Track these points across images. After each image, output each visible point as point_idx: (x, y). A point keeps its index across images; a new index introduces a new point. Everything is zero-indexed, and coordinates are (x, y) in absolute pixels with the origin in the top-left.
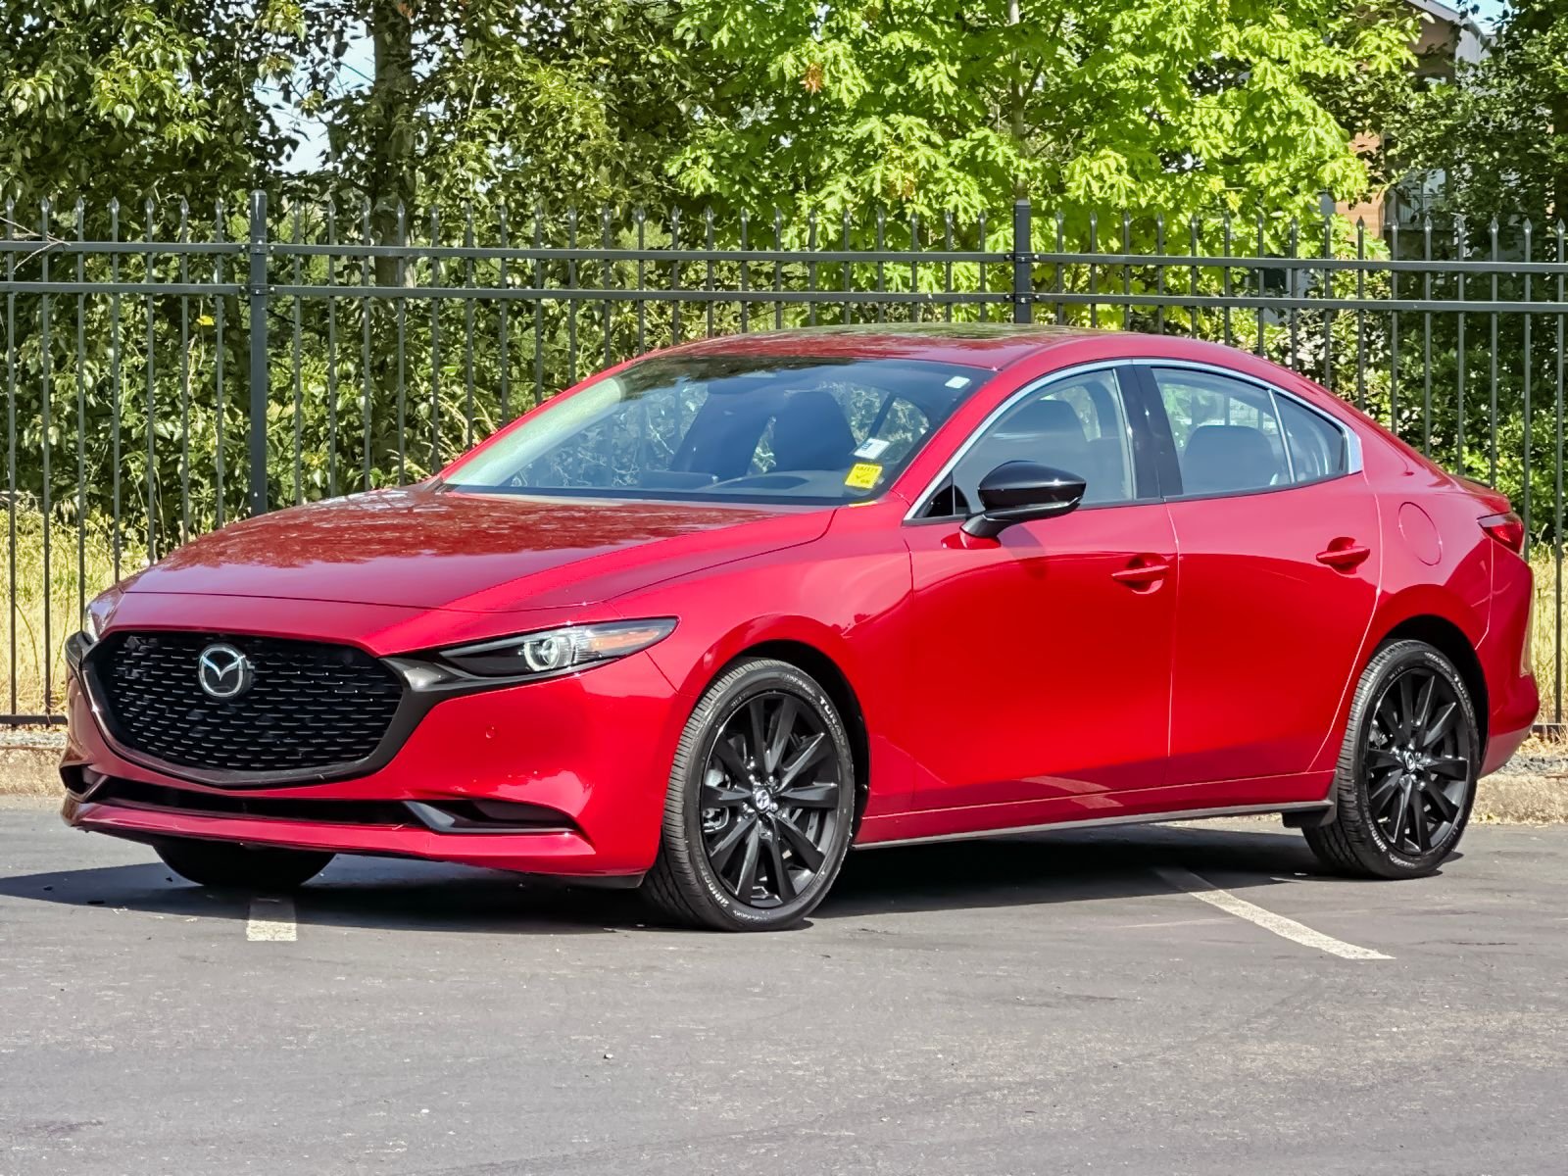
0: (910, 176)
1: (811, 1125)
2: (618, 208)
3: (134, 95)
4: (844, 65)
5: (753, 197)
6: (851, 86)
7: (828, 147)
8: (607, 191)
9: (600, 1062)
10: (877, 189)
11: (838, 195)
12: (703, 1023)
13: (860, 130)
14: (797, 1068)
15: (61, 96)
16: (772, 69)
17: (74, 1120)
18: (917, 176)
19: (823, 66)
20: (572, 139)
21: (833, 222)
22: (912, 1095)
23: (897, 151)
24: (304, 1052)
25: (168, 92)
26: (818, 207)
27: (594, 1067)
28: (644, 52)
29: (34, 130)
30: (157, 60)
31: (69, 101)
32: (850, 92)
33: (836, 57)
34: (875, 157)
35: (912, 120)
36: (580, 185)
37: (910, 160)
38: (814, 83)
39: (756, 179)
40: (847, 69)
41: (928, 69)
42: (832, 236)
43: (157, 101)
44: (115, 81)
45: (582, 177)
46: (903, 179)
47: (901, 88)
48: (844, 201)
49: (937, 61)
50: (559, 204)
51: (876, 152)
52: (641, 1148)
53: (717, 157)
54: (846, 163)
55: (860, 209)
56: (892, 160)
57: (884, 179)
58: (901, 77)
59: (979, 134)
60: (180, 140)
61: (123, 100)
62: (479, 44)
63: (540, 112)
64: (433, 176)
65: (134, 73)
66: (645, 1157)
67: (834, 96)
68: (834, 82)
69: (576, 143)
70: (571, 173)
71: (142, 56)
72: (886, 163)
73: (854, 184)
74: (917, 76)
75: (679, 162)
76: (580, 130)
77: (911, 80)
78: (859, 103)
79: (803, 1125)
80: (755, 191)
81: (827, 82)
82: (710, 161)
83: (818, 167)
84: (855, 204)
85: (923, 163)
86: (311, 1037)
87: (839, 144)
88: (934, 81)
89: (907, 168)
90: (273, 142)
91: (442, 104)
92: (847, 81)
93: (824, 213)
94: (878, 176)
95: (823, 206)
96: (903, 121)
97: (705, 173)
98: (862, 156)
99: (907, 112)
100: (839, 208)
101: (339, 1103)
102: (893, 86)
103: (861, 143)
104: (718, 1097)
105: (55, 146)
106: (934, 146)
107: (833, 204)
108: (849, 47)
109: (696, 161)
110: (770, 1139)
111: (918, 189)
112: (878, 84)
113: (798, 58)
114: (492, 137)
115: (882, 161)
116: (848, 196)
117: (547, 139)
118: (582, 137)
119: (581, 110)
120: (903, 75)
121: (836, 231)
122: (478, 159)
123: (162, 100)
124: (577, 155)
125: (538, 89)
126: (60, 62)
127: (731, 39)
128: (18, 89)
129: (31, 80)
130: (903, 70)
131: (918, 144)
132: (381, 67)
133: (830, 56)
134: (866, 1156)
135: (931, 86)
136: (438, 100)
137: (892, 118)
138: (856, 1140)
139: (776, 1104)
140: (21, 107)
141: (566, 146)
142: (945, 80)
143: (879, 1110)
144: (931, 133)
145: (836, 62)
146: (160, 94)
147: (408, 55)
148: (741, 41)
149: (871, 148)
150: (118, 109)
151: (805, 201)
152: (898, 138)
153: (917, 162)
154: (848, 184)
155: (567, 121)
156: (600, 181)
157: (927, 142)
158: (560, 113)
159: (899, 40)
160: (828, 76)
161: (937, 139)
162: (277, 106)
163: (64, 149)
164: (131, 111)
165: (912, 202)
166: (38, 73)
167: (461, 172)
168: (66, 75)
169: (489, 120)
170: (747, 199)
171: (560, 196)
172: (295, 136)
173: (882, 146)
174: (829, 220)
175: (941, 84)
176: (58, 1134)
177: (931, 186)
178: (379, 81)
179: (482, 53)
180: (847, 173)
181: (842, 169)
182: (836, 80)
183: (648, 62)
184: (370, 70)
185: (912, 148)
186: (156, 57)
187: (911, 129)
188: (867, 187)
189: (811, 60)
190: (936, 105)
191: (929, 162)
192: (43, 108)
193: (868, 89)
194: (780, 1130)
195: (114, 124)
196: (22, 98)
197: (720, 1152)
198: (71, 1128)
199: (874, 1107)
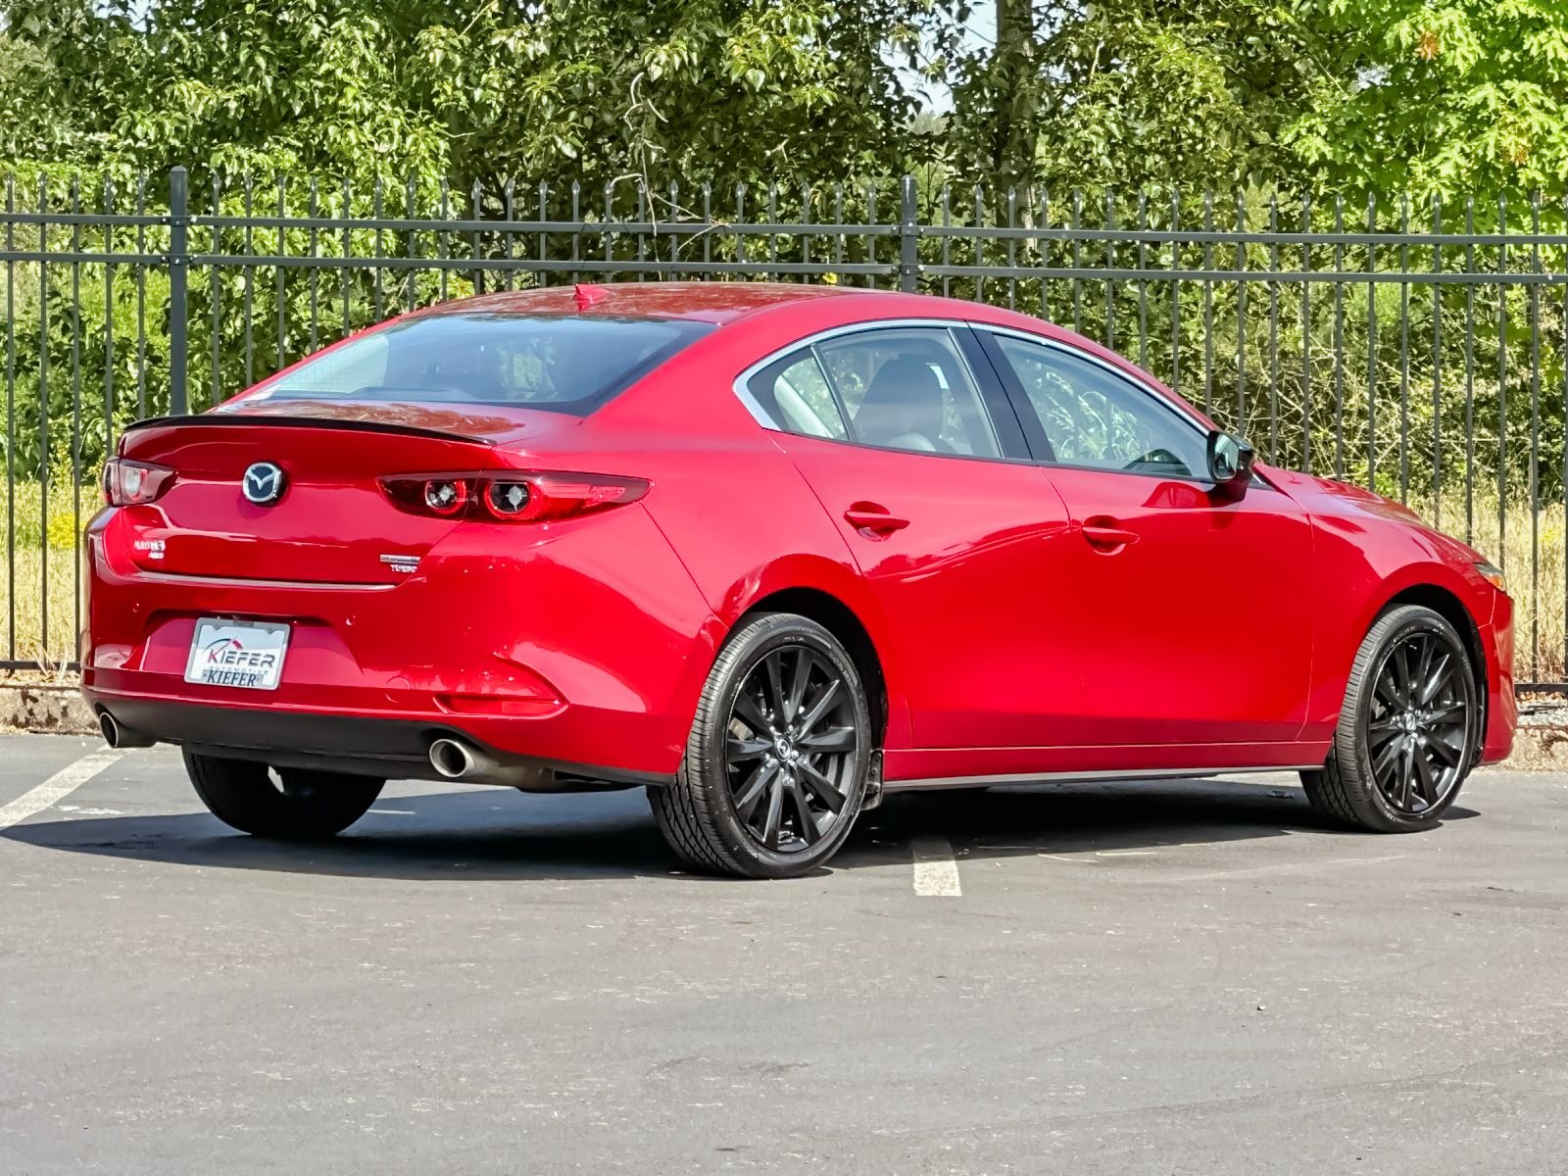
0: (1524, 141)
1: (1453, 1075)
2: (1237, 171)
3: (765, 60)
4: (1458, 33)
5: (1366, 163)
6: (1466, 52)
7: (1441, 114)
8: (1226, 152)
9: (1255, 1013)
10: (1491, 154)
11: (1452, 161)
12: (1346, 977)
13: (1474, 97)
14: (1437, 1021)
15: (695, 61)
16: (1389, 38)
17: (782, 1062)
18: (1530, 141)
19: (1439, 34)
20: (1192, 103)
21: (1447, 187)
22: (1546, 1049)
23: (1510, 117)
24: (982, 1001)
25: (797, 56)
26: (1432, 172)
27: (1249, 1018)
28: (1261, 14)
29: (668, 93)
30: (787, 26)
31: (702, 66)
32: (1465, 58)
33: (1451, 24)
34: (1488, 122)
35: (1527, 86)
36: (1199, 147)
37: (1524, 126)
38: (1429, 51)
39: (1370, 148)
40: (1463, 37)
41: (1543, 36)
42: (1447, 200)
43: (786, 66)
44: (746, 46)
45: (1202, 140)
46: (1517, 144)
47: (1515, 55)
48: (1458, 166)
49: (1552, 28)
50: (1179, 166)
51: (1489, 118)
52: (1299, 1094)
53: (1331, 126)
54: (1460, 129)
55: (1474, 174)
56: (1506, 125)
57: (1498, 145)
58: (1516, 44)
60: (809, 103)
61: (754, 65)
62: (1102, 8)
63: (1161, 75)
64: (1056, 139)
65: (765, 39)
66: (1303, 1103)
67: (1449, 63)
68: (1449, 50)
69: (1196, 107)
70: (1192, 136)
71: (773, 23)
72: (1500, 128)
73: (1468, 150)
74: (1532, 42)
75: (1294, 132)
76: (1199, 93)
77: (1525, 47)
78: (1474, 69)
79: (1445, 1075)
80: (1367, 158)
81: (1442, 49)
82: (1323, 130)
83: (1432, 134)
84: (1469, 170)
85: (1536, 129)
86: (986, 987)
87: (1455, 109)
88: (1548, 47)
89: (1520, 133)
90: (898, 103)
91: (1062, 66)
92: (1462, 49)
93: (1439, 178)
94: (1492, 143)
95: (1438, 172)
96: (1518, 88)
97: (1318, 142)
98: (1476, 122)
99: (1521, 79)
100: (1453, 173)
101: (1020, 1049)
102: (1507, 52)
103: (1476, 109)
104: (1365, 1047)
105: (688, 108)
106: (1548, 111)
107: (1447, 170)
108: (1464, 15)
109: (1310, 130)
110: (1416, 1087)
111: (1531, 154)
112: (1493, 51)
113: (1414, 26)
114: (1115, 100)
115: (1496, 126)
116: (1463, 161)
117: (1168, 104)
118: (1203, 100)
119: (1202, 74)
120: (1517, 42)
121: (1451, 196)
122: (1101, 123)
123: (792, 65)
124: (1197, 118)
125: (1158, 54)
126: (694, 28)
127: (1348, 6)
128: (654, 56)
129: (666, 47)
130: (1517, 37)
131: (1532, 110)
132: (1002, 31)
133: (1446, 24)
134: (1505, 1105)
135: (1545, 52)
136: (1058, 63)
137: (1507, 84)
138: (1495, 1091)
139: (1420, 1055)
140: (656, 73)
141: (1185, 111)
142: (1559, 46)
143: (1516, 1063)
144: (1545, 99)
145: (1451, 30)
146: (790, 58)
147: (1030, 20)
148: (1359, 8)
149: (1485, 114)
150: (750, 74)
151: (1419, 168)
152: (1512, 104)
153: (1530, 128)
154: (1462, 150)
155: (1188, 85)
156: (1220, 146)
157: (1541, 107)
158: (1180, 77)
159: (1515, 7)
160: (1443, 43)
161: (1550, 103)
162: (902, 68)
163: (698, 111)
164: (762, 76)
165: (1525, 167)
166: (673, 38)
167: (1084, 134)
168: (700, 40)
169: (1111, 84)
170: (1361, 166)
171: (1180, 158)
172: (919, 97)
173: (1496, 112)
174: (1444, 185)
175: (1555, 50)
176: (770, 1074)
177: (1544, 151)
178: (1000, 44)
179: (1105, 17)
180: (1461, 138)
181: (1456, 135)
182: (1451, 47)
183: (1265, 24)
184: (992, 34)
185: (1525, 114)
186: (787, 22)
187: (1525, 95)
188: (1480, 153)
189: (1427, 28)
190: (1550, 71)
191: (1542, 127)
192: (677, 73)
193: (1483, 56)
194: (1426, 1079)
195: (746, 87)
196: (658, 64)
197: (1372, 1099)
198: (781, 1068)
199: (1511, 1059)
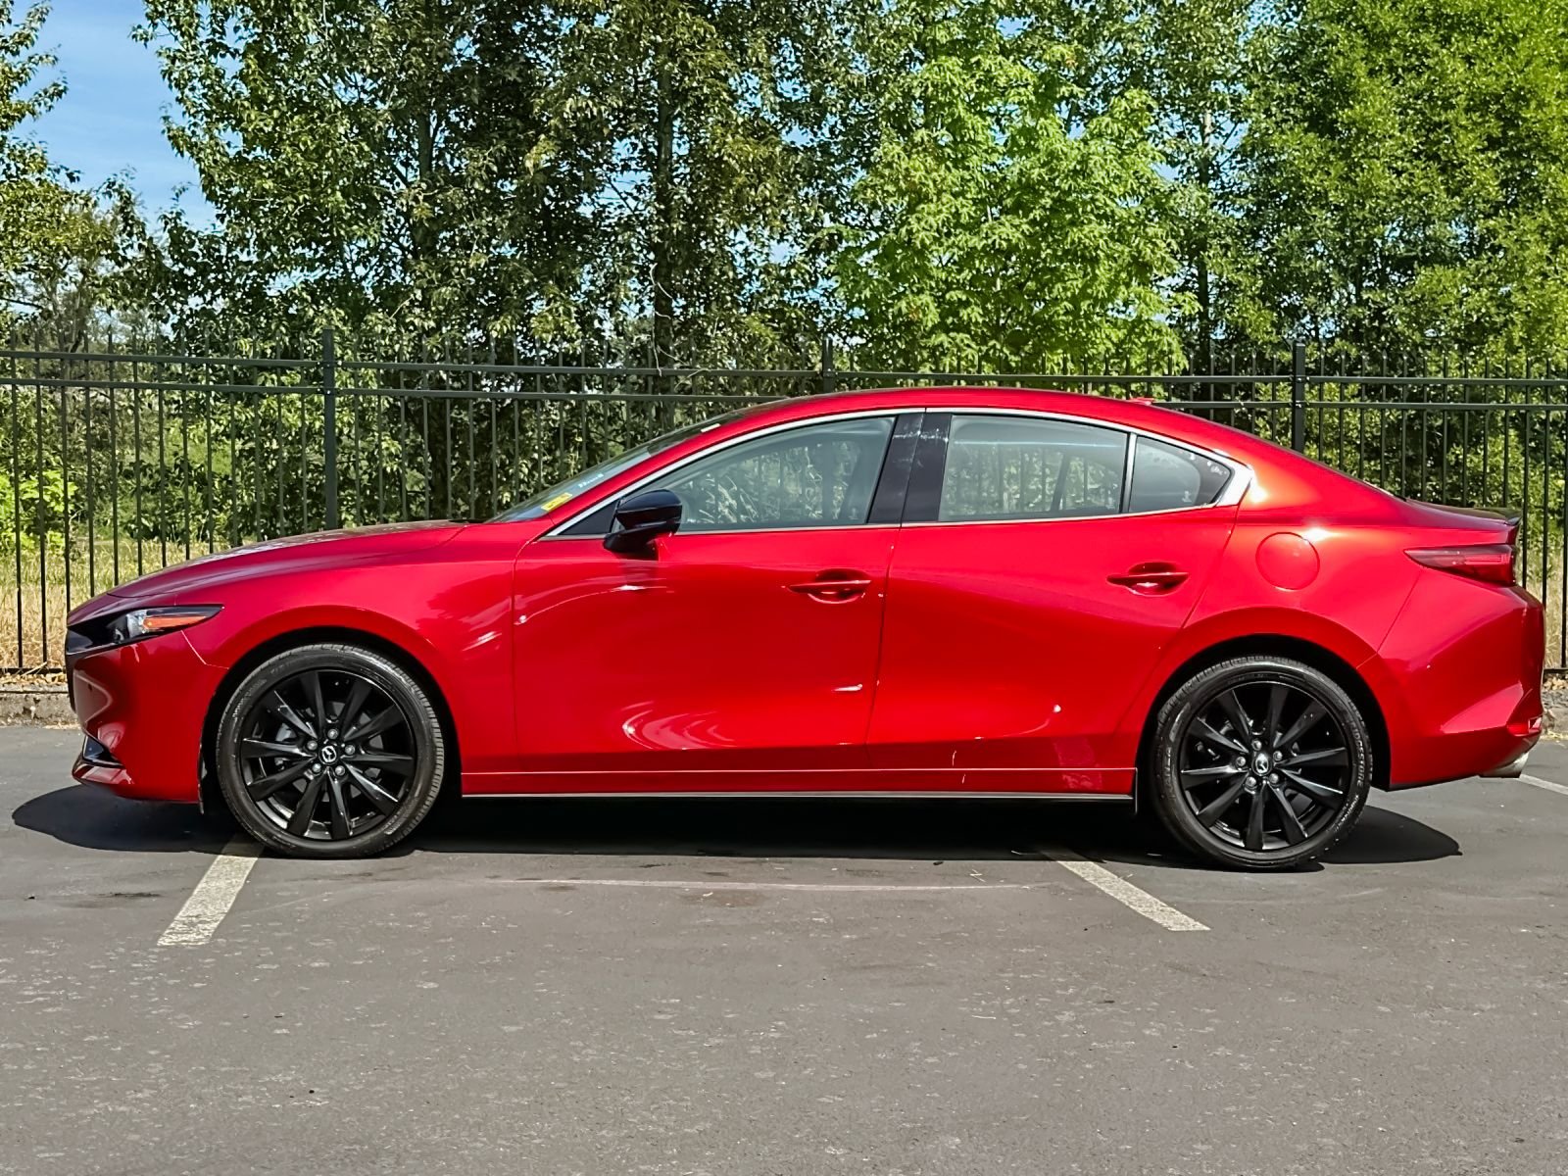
13: (935, 340)
32: (931, 320)
34: (944, 354)
35: (962, 336)
40: (931, 310)
41: (969, 310)
47: (956, 319)
51: (944, 351)
54: (929, 357)
59: (991, 343)
67: (924, 323)
68: (924, 316)
74: (964, 313)
77: (961, 315)
78: (935, 326)
87: (925, 348)
88: (972, 316)
92: (930, 316)
96: (957, 336)
98: (937, 354)
99: (959, 331)
102: (952, 318)
103: (937, 347)
112: (945, 317)
120: (957, 313)
130: (957, 310)
135: (970, 318)
137: (952, 334)
149: (942, 349)
152: (955, 344)
159: (954, 295)
160: (922, 313)
173: (947, 348)
175: (975, 317)
187: (961, 340)
190: (973, 328)
